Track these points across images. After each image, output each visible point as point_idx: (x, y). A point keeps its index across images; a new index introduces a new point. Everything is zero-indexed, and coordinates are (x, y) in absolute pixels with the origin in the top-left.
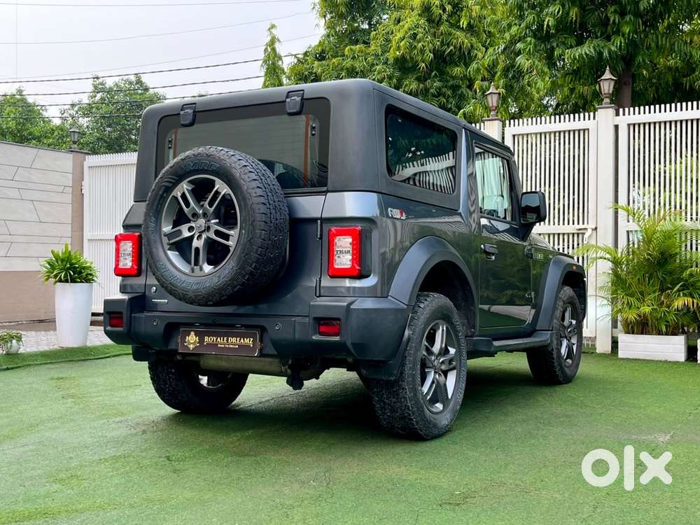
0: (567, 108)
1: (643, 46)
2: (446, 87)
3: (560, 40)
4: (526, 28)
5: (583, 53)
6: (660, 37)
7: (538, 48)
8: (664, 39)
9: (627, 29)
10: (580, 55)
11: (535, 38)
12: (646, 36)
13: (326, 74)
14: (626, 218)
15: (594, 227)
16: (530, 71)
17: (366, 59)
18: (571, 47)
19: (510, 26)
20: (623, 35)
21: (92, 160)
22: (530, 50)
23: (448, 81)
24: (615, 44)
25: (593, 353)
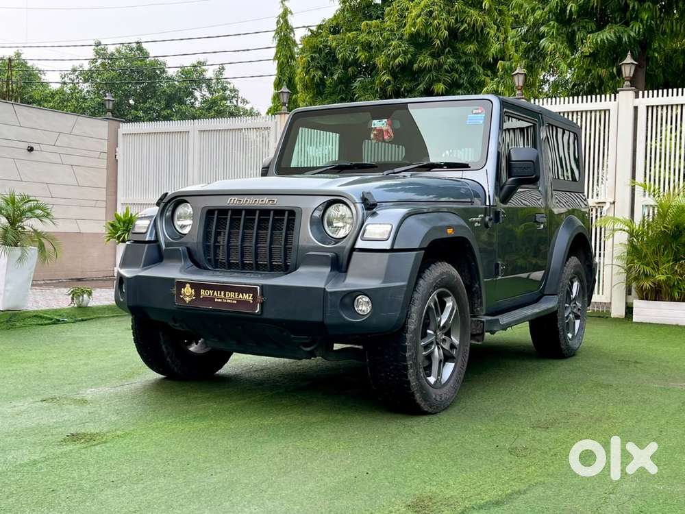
0: (583, 88)
1: (658, 30)
2: (459, 63)
3: (581, 24)
4: (549, 13)
5: (605, 38)
6: (674, 24)
7: (561, 31)
8: (678, 25)
9: (645, 16)
10: (602, 40)
11: (557, 22)
12: (662, 22)
13: (341, 48)
14: (642, 193)
15: (612, 202)
16: (553, 54)
17: (382, 34)
18: (592, 32)
19: (533, 10)
20: (642, 21)
21: (125, 128)
22: (553, 33)
23: (460, 57)
24: (634, 30)
25: (607, 317)
